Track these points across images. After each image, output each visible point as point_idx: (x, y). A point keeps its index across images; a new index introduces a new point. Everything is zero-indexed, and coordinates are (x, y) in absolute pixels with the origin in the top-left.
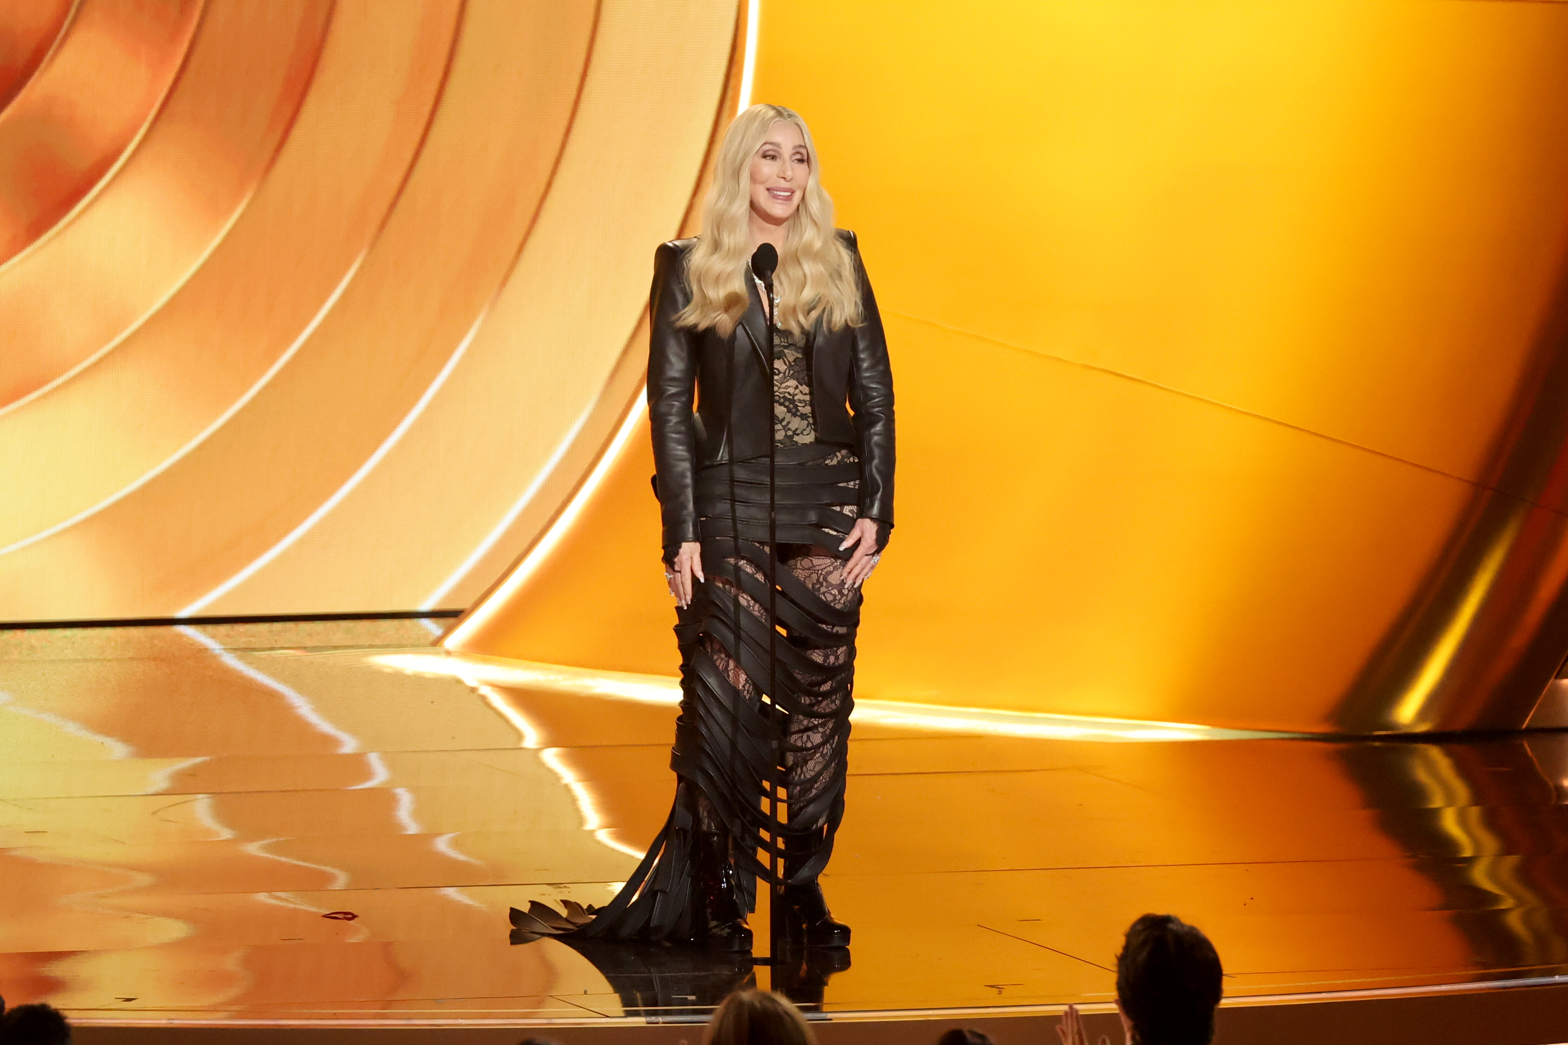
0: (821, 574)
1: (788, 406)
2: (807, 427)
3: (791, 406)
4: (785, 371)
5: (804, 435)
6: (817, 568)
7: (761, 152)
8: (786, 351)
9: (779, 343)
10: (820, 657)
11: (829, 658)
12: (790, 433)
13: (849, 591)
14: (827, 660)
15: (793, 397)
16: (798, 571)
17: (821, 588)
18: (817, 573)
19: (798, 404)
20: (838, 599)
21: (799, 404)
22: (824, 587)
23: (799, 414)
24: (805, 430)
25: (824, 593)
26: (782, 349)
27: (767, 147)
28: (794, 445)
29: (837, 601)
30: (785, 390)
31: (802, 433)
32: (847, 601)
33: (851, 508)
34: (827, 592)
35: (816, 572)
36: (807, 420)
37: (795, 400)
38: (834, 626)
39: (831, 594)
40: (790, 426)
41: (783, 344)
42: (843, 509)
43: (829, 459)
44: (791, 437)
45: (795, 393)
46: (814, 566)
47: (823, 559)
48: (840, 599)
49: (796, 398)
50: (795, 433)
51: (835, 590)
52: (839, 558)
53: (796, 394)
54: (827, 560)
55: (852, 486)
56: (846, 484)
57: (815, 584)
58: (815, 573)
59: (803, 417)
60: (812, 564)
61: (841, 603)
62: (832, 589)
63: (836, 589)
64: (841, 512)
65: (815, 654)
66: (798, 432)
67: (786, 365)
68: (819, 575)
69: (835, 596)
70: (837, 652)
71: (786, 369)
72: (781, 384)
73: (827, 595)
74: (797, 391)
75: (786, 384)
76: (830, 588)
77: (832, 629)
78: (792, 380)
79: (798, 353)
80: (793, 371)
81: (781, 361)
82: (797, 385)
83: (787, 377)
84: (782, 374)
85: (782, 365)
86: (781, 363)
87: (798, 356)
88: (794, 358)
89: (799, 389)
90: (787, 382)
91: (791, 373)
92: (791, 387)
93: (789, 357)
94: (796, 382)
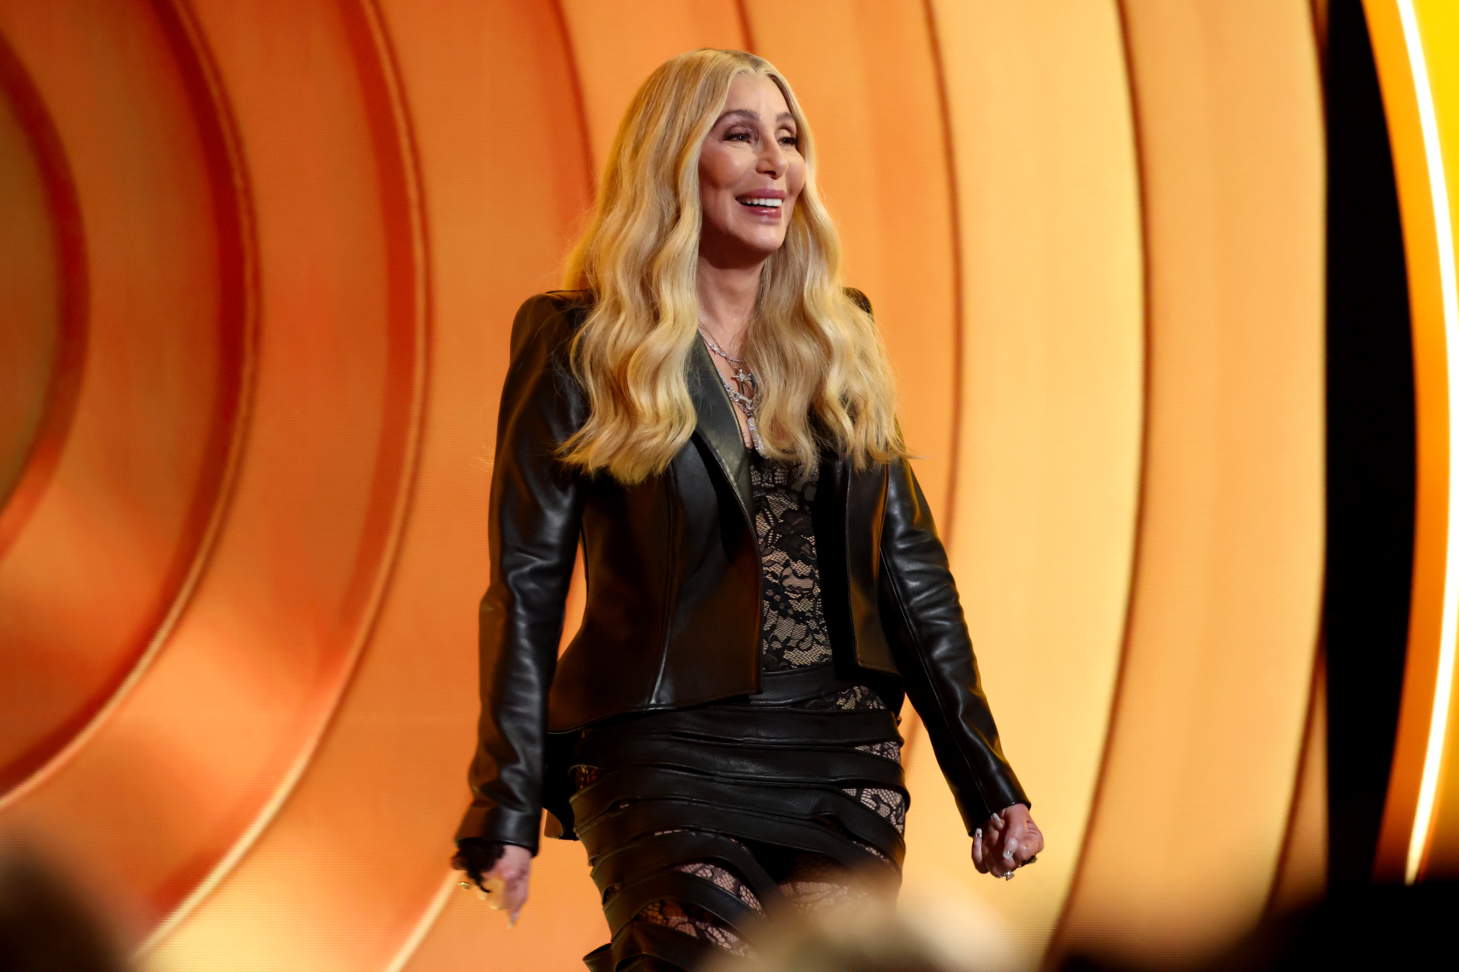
1: (773, 597)
2: (807, 636)
3: (777, 597)
4: (768, 534)
5: (800, 650)
7: (721, 129)
9: (759, 483)
12: (777, 645)
15: (779, 582)
19: (789, 594)
21: (791, 595)
23: (791, 612)
24: (803, 640)
26: (763, 494)
27: (734, 119)
28: (784, 668)
30: (767, 569)
31: (797, 646)
33: (876, 792)
36: (806, 624)
37: (785, 587)
40: (776, 632)
41: (766, 484)
42: (862, 794)
43: (843, 696)
44: (779, 653)
45: (784, 574)
49: (786, 583)
50: (786, 645)
53: (787, 577)
55: (878, 751)
56: (868, 747)
59: (799, 618)
64: (856, 801)
66: (792, 643)
67: (769, 524)
71: (769, 531)
74: (788, 571)
75: (768, 557)
78: (778, 551)
79: (790, 502)
80: (780, 535)
81: (761, 517)
82: (787, 560)
83: (770, 546)
84: (763, 540)
85: (763, 523)
86: (760, 519)
87: (791, 507)
88: (784, 510)
89: (792, 568)
90: (771, 555)
91: (777, 538)
92: (777, 563)
93: (775, 508)
94: (785, 555)
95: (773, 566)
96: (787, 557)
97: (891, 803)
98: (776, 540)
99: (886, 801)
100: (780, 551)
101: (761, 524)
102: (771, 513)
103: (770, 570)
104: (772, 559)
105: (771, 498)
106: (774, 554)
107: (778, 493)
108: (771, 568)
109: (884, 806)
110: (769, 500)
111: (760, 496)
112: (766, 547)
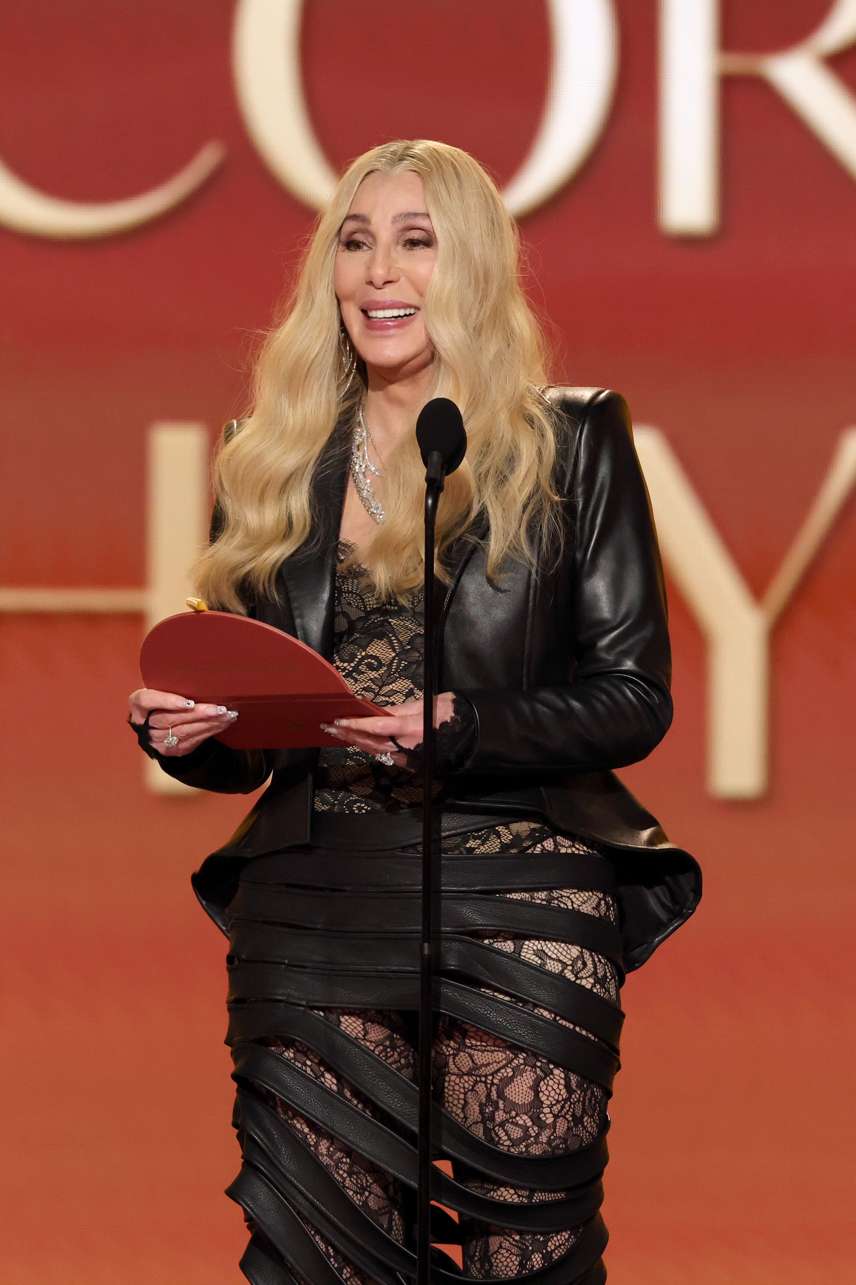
0: (492, 1084)
4: (392, 662)
6: (484, 1071)
7: (343, 237)
8: (393, 621)
10: (514, 1258)
11: (530, 1259)
13: (556, 1117)
14: (526, 1263)
16: (453, 1078)
17: (497, 1113)
18: (485, 1083)
20: (533, 1134)
22: (501, 1112)
25: (502, 1125)
29: (532, 1139)
30: (387, 699)
32: (555, 1138)
34: (507, 1120)
35: (483, 1079)
38: (532, 1191)
39: (517, 1124)
42: (522, 947)
46: (477, 1067)
47: (492, 1052)
48: (538, 1135)
51: (525, 1117)
52: (522, 1050)
54: (500, 1054)
55: (543, 900)
56: (527, 895)
57: (485, 1105)
58: (481, 1081)
60: (473, 1062)
61: (542, 1143)
62: (517, 1115)
63: (526, 1114)
64: (515, 957)
65: (503, 1251)
67: (394, 650)
68: (489, 1086)
69: (526, 1129)
70: (547, 1246)
71: (394, 658)
72: (380, 688)
73: (509, 1127)
75: (391, 686)
76: (513, 1113)
77: (530, 1197)
78: (402, 679)
79: (418, 626)
80: (406, 662)
81: (385, 643)
82: (411, 688)
83: (393, 674)
84: (386, 668)
85: (387, 650)
86: (385, 645)
87: (419, 632)
88: (412, 635)
89: (415, 697)
90: (394, 684)
91: (402, 665)
92: (399, 692)
93: (401, 632)
94: (409, 684)
95: (394, 696)
96: (411, 686)
97: (562, 958)
98: (401, 668)
99: (554, 956)
100: (405, 680)
101: (385, 650)
102: (397, 639)
103: (391, 701)
104: (394, 689)
105: (395, 622)
106: (397, 683)
107: (403, 616)
108: (391, 698)
109: (552, 962)
110: (392, 624)
111: (383, 620)
112: (390, 675)
